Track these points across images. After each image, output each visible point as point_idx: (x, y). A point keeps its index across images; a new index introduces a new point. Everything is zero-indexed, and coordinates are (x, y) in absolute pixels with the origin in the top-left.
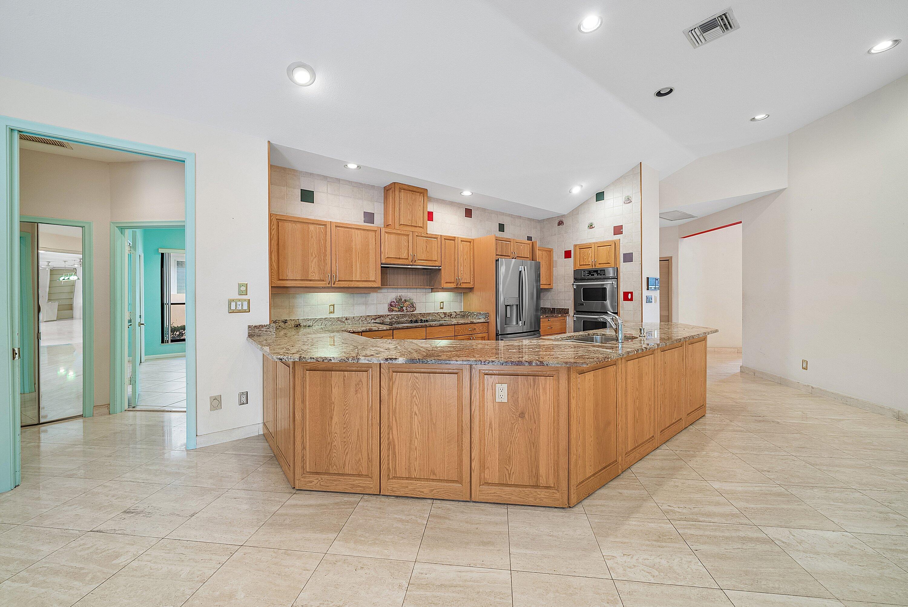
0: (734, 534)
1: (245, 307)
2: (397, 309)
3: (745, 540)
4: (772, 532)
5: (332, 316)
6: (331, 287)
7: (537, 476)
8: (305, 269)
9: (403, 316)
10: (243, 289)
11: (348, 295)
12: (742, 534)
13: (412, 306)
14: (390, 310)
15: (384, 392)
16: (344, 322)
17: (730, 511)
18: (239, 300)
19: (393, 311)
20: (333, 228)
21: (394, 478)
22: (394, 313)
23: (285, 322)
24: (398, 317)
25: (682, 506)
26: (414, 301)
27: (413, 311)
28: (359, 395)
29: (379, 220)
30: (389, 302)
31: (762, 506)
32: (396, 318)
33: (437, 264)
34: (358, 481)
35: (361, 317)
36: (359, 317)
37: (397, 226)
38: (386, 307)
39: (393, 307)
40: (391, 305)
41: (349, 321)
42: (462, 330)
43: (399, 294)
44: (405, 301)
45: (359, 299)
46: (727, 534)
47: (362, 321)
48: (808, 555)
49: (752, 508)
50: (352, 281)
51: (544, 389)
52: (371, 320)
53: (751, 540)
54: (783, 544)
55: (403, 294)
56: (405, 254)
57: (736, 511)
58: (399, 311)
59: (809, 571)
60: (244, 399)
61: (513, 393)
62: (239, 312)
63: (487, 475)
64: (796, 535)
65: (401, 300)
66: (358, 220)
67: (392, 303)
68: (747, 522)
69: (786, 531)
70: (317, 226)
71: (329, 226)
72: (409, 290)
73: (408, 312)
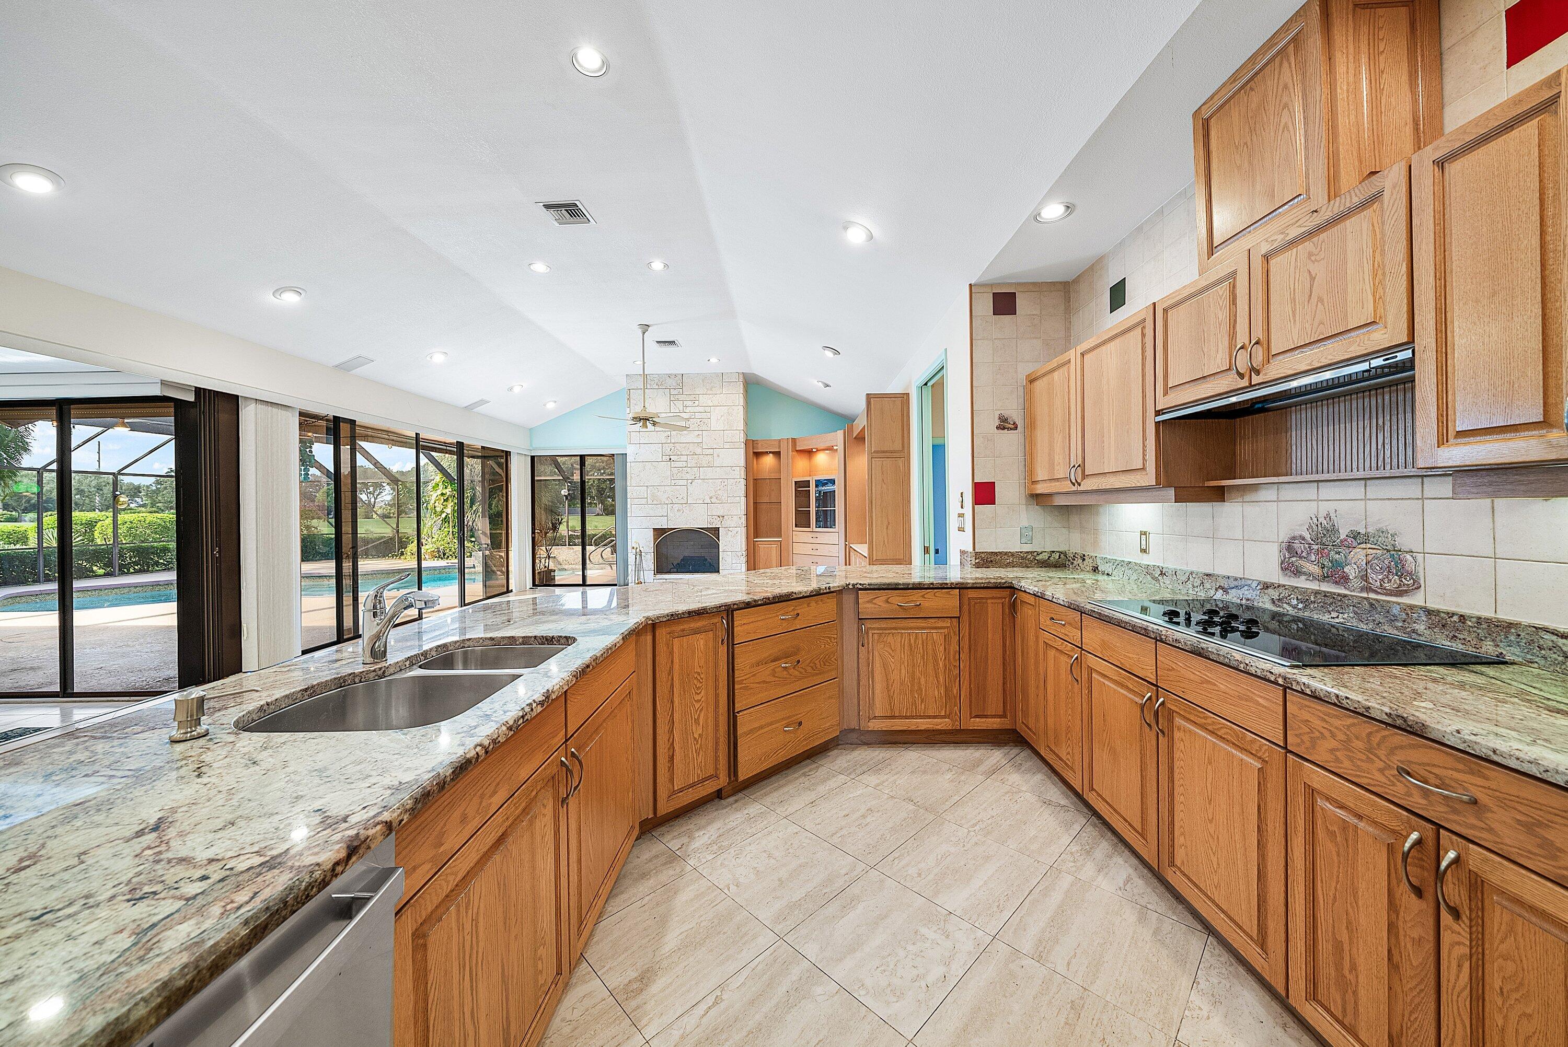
1: (963, 524)
2: (1315, 569)
9: (1329, 601)
13: (1399, 565)
14: (1288, 568)
16: (1156, 579)
18: (961, 515)
19: (1298, 573)
22: (1302, 583)
24: (1307, 603)
27: (1400, 593)
30: (1284, 537)
32: (1294, 602)
35: (1192, 573)
36: (1187, 574)
38: (1272, 553)
39: (1301, 557)
40: (1290, 548)
41: (1167, 580)
43: (1325, 508)
44: (1357, 538)
47: (1194, 587)
52: (1216, 590)
55: (1346, 507)
56: (1220, 355)
58: (1324, 578)
62: (962, 530)
65: (1338, 532)
67: (1297, 545)
70: (1061, 370)
71: (1073, 361)
72: (1375, 489)
73: (1369, 589)
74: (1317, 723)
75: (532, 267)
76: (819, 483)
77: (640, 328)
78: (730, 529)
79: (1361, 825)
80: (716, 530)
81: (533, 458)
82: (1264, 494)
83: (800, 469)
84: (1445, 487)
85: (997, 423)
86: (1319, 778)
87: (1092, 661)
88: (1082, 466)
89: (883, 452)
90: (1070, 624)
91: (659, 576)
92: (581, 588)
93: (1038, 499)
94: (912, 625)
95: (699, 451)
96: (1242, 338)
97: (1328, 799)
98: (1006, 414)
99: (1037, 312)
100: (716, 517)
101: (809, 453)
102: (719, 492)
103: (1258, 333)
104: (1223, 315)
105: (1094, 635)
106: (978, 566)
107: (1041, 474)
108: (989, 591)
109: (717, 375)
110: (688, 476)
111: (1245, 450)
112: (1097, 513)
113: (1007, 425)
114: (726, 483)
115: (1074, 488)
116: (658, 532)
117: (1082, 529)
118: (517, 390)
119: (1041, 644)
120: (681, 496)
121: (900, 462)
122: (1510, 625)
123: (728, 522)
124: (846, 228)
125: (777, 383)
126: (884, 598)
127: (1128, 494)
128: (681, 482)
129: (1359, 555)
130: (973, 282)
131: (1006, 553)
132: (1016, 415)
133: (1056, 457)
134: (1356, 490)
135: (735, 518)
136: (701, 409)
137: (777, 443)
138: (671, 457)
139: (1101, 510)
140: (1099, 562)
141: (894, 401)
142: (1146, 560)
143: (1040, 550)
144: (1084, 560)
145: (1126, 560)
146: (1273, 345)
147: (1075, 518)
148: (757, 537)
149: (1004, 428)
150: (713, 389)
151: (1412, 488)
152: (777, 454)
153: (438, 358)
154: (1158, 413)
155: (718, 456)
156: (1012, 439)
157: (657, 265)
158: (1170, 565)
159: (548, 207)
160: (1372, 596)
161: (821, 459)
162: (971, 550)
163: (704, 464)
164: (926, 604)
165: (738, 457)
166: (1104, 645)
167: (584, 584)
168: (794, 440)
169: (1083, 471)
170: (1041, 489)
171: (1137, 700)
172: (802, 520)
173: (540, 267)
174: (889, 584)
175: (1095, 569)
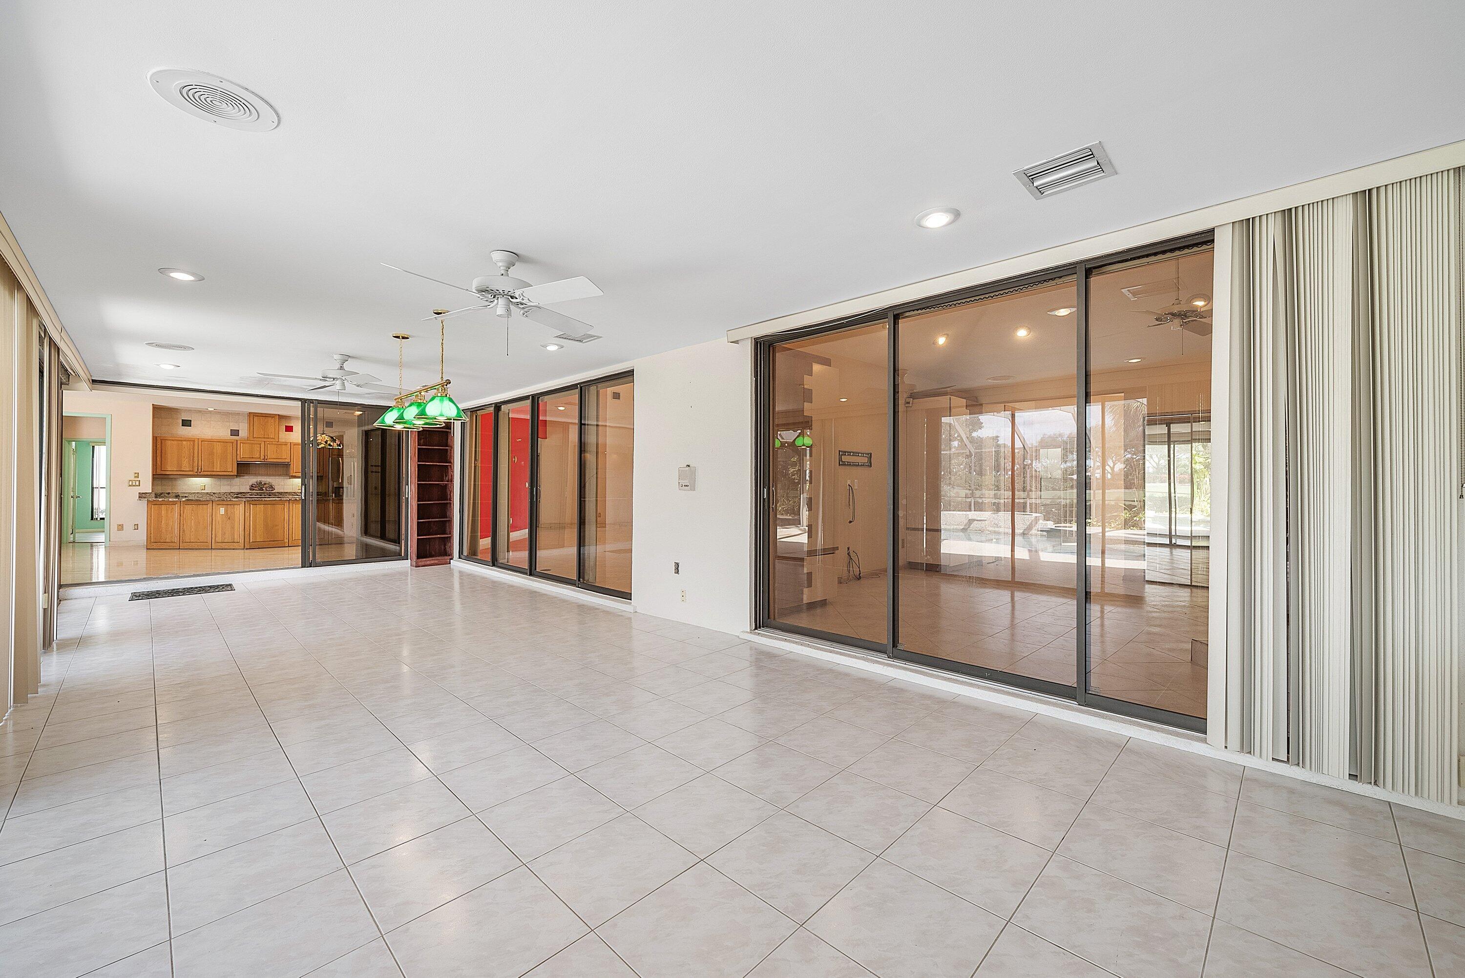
1: (137, 484)
2: (257, 489)
5: (203, 491)
6: (198, 475)
7: (234, 539)
8: (180, 465)
10: (137, 475)
11: (217, 480)
13: (272, 487)
14: (251, 489)
15: (182, 512)
18: (134, 480)
19: (254, 490)
20: (200, 443)
21: (185, 542)
23: (169, 493)
26: (273, 484)
28: (172, 513)
29: (243, 433)
30: (250, 484)
32: (256, 494)
33: (287, 461)
34: (172, 544)
36: (231, 493)
37: (252, 439)
38: (248, 488)
39: (254, 487)
43: (257, 480)
44: (265, 484)
45: (224, 482)
50: (214, 471)
51: (237, 509)
52: (235, 495)
55: (263, 480)
56: (257, 455)
58: (260, 490)
60: (136, 527)
61: (226, 511)
62: (134, 486)
63: (218, 540)
65: (261, 483)
66: (225, 434)
67: (253, 485)
70: (188, 442)
71: (196, 441)
88: (201, 468)
107: (169, 467)
133: (183, 465)
154: (238, 461)
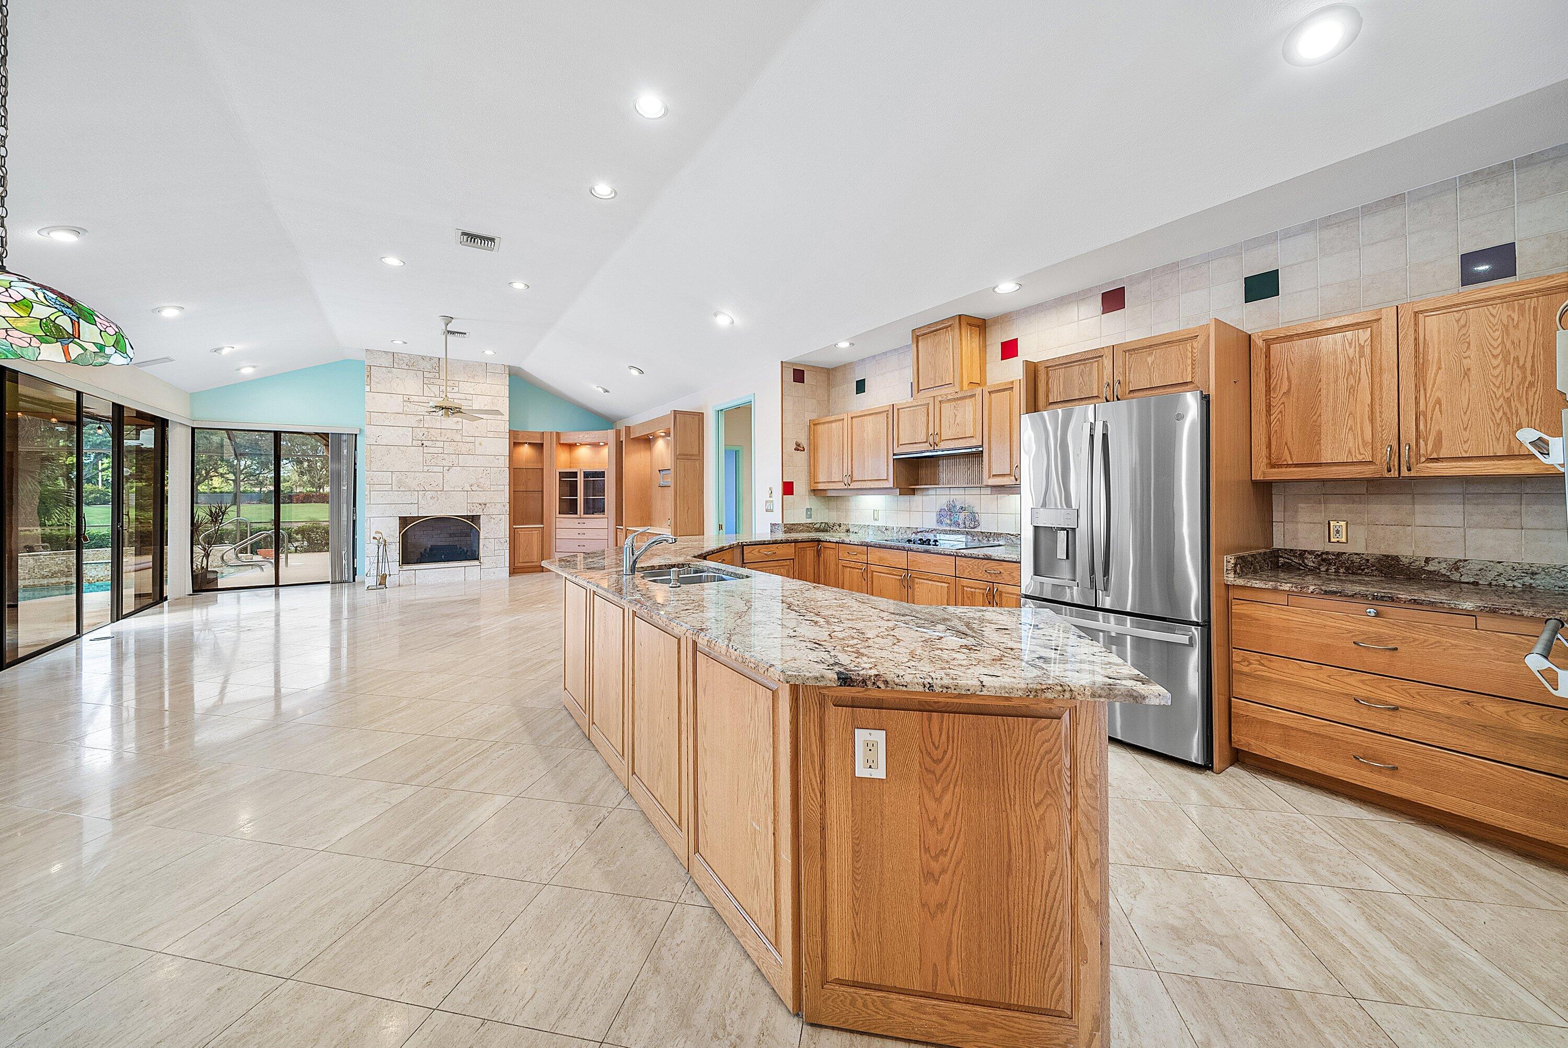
0: (439, 767)
1: (771, 507)
3: (429, 768)
4: (408, 790)
12: (433, 771)
14: (940, 523)
16: (884, 533)
17: (459, 783)
18: (769, 502)
19: (943, 523)
25: (502, 757)
26: (976, 510)
27: (974, 528)
31: (432, 812)
33: (976, 442)
35: (901, 528)
36: (898, 528)
39: (944, 517)
40: (940, 514)
41: (889, 532)
42: (970, 569)
43: (952, 498)
46: (445, 763)
47: (902, 534)
48: (368, 793)
49: (440, 802)
52: (912, 534)
53: (423, 772)
54: (393, 787)
56: (920, 436)
57: (454, 786)
58: (953, 524)
59: (365, 781)
62: (769, 511)
64: (384, 804)
65: (955, 506)
67: (942, 513)
68: (436, 784)
69: (394, 802)
70: (838, 423)
71: (846, 420)
72: (968, 491)
73: (965, 527)
74: (965, 565)
75: (383, 260)
76: (587, 475)
77: (443, 319)
78: (494, 516)
79: (977, 590)
80: (475, 519)
81: (193, 429)
82: (931, 492)
83: (562, 461)
84: (989, 491)
85: (795, 446)
86: (965, 582)
87: (873, 568)
88: (851, 476)
89: (685, 455)
90: (860, 553)
91: (406, 567)
92: (273, 589)
93: (815, 492)
94: (771, 565)
95: (458, 438)
96: (931, 431)
97: (968, 587)
98: (799, 441)
99: (814, 384)
100: (478, 505)
101: (571, 446)
102: (481, 480)
103: (937, 430)
104: (924, 419)
105: (874, 556)
106: (785, 532)
107: (822, 477)
108: (808, 543)
109: (480, 364)
110: (444, 463)
111: (922, 472)
112: (848, 500)
113: (800, 448)
114: (488, 472)
115: (846, 487)
116: (404, 521)
117: (838, 510)
118: (226, 351)
119: (840, 567)
120: (436, 484)
121: (697, 463)
122: (1001, 534)
123: (490, 510)
124: (716, 315)
125: (545, 380)
126: (757, 550)
127: (872, 492)
128: (436, 469)
129: (962, 516)
130: (784, 361)
131: (800, 524)
132: (804, 443)
133: (834, 471)
134: (962, 491)
135: (499, 506)
136: (462, 396)
137: (539, 436)
138: (424, 442)
139: (851, 498)
140: (850, 526)
141: (693, 418)
142: (877, 524)
143: (816, 522)
144: (840, 526)
145: (867, 524)
146: (942, 436)
147: (833, 504)
148: (516, 525)
149: (798, 450)
150: (476, 378)
151: (977, 491)
152: (539, 446)
153: (170, 313)
154: (894, 455)
155: (481, 444)
156: (803, 456)
157: (519, 286)
158: (889, 524)
159: (464, 234)
160: (967, 530)
161: (583, 453)
162: (781, 522)
163: (464, 451)
164: (778, 552)
165: (504, 446)
166: (881, 559)
167: (277, 585)
168: (558, 434)
169: (852, 479)
170: (821, 487)
171: (900, 578)
172: (569, 507)
173: (393, 261)
174: (760, 541)
175: (848, 531)
